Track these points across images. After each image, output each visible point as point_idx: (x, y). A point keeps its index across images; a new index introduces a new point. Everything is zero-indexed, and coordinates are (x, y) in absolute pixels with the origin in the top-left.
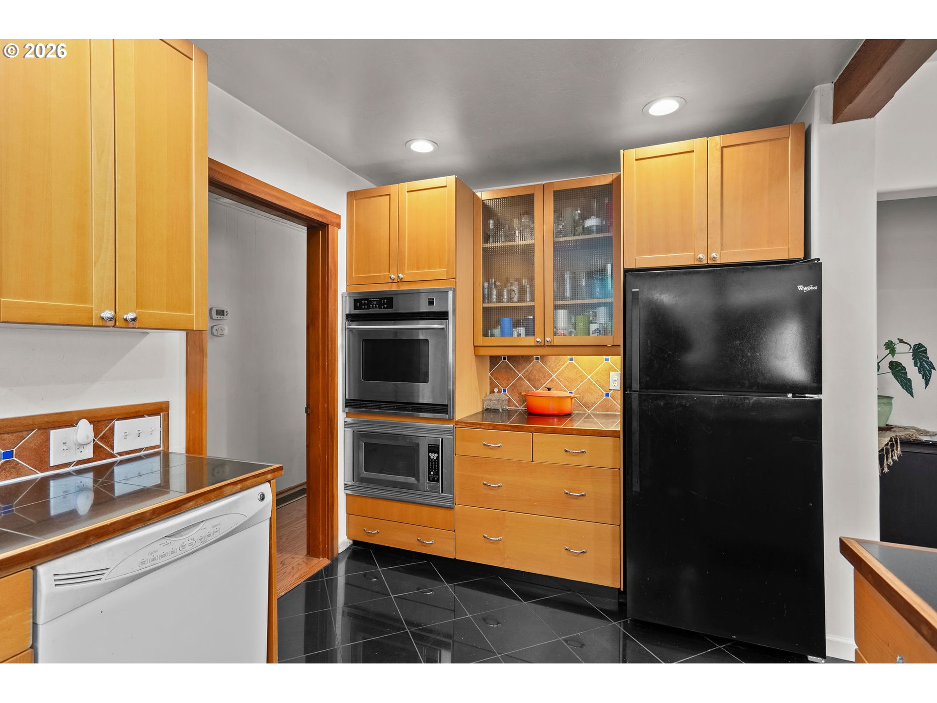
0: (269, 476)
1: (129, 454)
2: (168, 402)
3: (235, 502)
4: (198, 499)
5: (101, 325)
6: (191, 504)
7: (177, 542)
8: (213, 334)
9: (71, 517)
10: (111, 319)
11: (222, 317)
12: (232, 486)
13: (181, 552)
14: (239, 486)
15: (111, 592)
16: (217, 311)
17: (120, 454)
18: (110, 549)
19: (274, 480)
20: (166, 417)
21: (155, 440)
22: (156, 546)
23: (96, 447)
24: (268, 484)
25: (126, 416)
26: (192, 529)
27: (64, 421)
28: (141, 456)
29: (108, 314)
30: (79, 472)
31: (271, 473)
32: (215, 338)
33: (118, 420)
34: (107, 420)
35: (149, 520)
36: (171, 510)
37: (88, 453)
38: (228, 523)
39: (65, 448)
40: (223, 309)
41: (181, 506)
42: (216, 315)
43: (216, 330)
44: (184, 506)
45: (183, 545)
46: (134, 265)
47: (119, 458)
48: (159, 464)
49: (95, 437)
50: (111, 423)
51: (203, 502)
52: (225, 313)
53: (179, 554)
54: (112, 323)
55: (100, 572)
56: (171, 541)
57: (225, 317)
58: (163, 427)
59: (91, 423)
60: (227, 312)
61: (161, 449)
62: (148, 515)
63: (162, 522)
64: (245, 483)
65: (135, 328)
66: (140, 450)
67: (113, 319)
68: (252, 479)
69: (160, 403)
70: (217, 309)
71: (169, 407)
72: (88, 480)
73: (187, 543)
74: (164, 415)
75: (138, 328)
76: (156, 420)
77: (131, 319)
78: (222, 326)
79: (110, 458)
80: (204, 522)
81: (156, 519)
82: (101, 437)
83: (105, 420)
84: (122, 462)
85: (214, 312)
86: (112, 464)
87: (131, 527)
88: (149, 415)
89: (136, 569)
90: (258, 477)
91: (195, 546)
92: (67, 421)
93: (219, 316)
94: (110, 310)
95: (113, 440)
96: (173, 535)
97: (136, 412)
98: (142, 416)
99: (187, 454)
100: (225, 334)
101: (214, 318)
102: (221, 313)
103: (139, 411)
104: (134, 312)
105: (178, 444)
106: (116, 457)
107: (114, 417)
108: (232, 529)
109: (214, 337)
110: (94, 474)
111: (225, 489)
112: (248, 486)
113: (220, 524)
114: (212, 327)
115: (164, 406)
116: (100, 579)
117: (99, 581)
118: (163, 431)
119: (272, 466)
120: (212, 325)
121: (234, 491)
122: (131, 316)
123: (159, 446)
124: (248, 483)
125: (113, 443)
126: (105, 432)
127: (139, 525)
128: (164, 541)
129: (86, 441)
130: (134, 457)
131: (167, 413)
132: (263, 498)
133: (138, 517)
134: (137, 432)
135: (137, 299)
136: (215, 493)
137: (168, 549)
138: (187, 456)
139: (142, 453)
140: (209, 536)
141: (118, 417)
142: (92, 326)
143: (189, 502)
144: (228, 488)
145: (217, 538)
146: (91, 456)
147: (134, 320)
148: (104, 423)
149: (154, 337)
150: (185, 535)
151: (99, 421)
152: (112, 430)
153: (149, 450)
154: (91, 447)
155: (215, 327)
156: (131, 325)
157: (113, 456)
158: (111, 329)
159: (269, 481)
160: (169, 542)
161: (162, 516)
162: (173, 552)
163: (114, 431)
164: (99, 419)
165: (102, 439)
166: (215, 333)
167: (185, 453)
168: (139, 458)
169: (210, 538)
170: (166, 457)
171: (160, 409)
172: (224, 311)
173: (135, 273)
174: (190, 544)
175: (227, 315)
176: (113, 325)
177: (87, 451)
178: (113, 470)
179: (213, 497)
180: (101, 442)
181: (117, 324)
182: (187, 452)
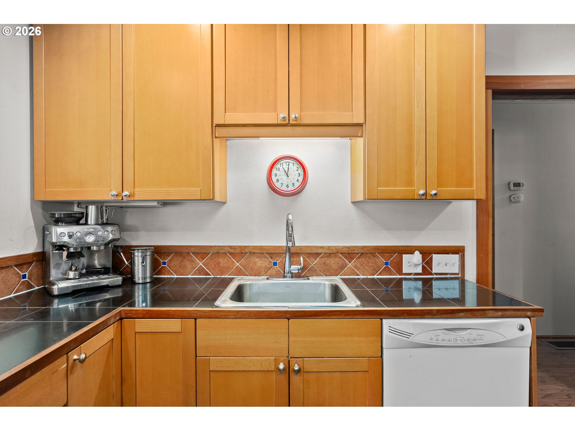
0: (529, 313)
1: (441, 275)
2: (464, 247)
3: (495, 324)
4: (467, 313)
5: (419, 198)
6: (462, 314)
7: (453, 335)
8: (511, 201)
9: (411, 302)
10: (423, 195)
11: (518, 188)
12: (493, 312)
13: (454, 343)
14: (500, 313)
15: (415, 348)
16: (514, 184)
17: (436, 274)
18: (414, 324)
19: (534, 318)
20: (463, 256)
21: (456, 269)
22: (439, 332)
23: (423, 268)
24: (528, 320)
25: (438, 252)
26: (462, 331)
27: (409, 251)
28: (447, 278)
29: (422, 192)
30: (416, 280)
31: (530, 311)
32: (514, 205)
33: (435, 254)
34: (429, 253)
35: (435, 315)
36: (449, 314)
37: (419, 270)
38: (490, 337)
39: (409, 265)
40: (519, 182)
41: (455, 313)
42: (514, 186)
43: (514, 198)
44: (457, 314)
45: (456, 339)
46: (436, 162)
47: (435, 276)
48: (458, 285)
49: (423, 261)
50: (431, 255)
51: (470, 316)
52: (521, 185)
53: (452, 343)
54: (424, 197)
55: (410, 334)
56: (448, 333)
57: (521, 188)
58: (461, 262)
59: (421, 253)
60: (523, 184)
61: (460, 276)
62: (434, 312)
63: (443, 319)
64: (505, 312)
65: (437, 199)
66: (447, 274)
67: (425, 194)
68: (511, 311)
69: (458, 246)
70: (514, 182)
71: (464, 250)
72: (420, 284)
73: (459, 339)
74: (461, 255)
75: (439, 199)
76: (456, 257)
77: (434, 194)
78: (518, 195)
79: (431, 275)
80: (471, 330)
81: (439, 316)
82: (426, 262)
83: (428, 253)
84: (437, 279)
85: (512, 185)
86: (432, 279)
87: (425, 316)
88: (453, 253)
89: (427, 342)
90: (517, 311)
91: (464, 343)
92: (410, 250)
93: (516, 188)
94: (423, 190)
95: (432, 265)
96: (451, 330)
97: (444, 251)
98: (448, 253)
99: (477, 284)
100: (521, 201)
101: (511, 189)
102: (517, 185)
103: (446, 250)
104: (436, 190)
105: (471, 275)
106: (434, 275)
107: (432, 252)
108: (493, 342)
109: (511, 203)
110: (422, 282)
111: (487, 312)
112: (507, 315)
113: (483, 335)
114: (510, 196)
115: (461, 249)
116: (409, 338)
117: (408, 339)
118: (461, 265)
119: (533, 306)
120: (510, 195)
121: (495, 316)
122: (434, 192)
123: (458, 274)
124: (508, 313)
125: (432, 267)
126: (428, 260)
127: (430, 316)
128: (444, 331)
129: (418, 263)
130: (444, 277)
131: (463, 253)
132: (522, 329)
133: (429, 311)
134: (445, 263)
135: (438, 182)
136: (480, 312)
137: (446, 337)
138: (477, 286)
139: (448, 276)
140: (475, 340)
141: (435, 252)
142: (414, 199)
143: (461, 312)
144: (491, 312)
145: (481, 344)
146: (421, 272)
147: (435, 194)
148: (427, 254)
149: (455, 204)
150: (457, 333)
151: (425, 253)
152: (431, 258)
153: (452, 275)
154: (420, 267)
155: (512, 196)
156: (434, 198)
157: (432, 274)
158: (425, 200)
159: (529, 318)
160: (447, 333)
161: (443, 315)
162: (449, 341)
163: (432, 260)
164: (425, 252)
165: (426, 263)
166: (513, 200)
167: (476, 283)
168: (446, 279)
169: (475, 342)
170: (463, 282)
171: (459, 251)
172: (520, 183)
173: (437, 166)
174: (461, 340)
175: (523, 186)
176: (425, 198)
177: (419, 269)
178: (432, 283)
179: (478, 315)
180: (425, 265)
181: (427, 198)
182: (478, 282)
